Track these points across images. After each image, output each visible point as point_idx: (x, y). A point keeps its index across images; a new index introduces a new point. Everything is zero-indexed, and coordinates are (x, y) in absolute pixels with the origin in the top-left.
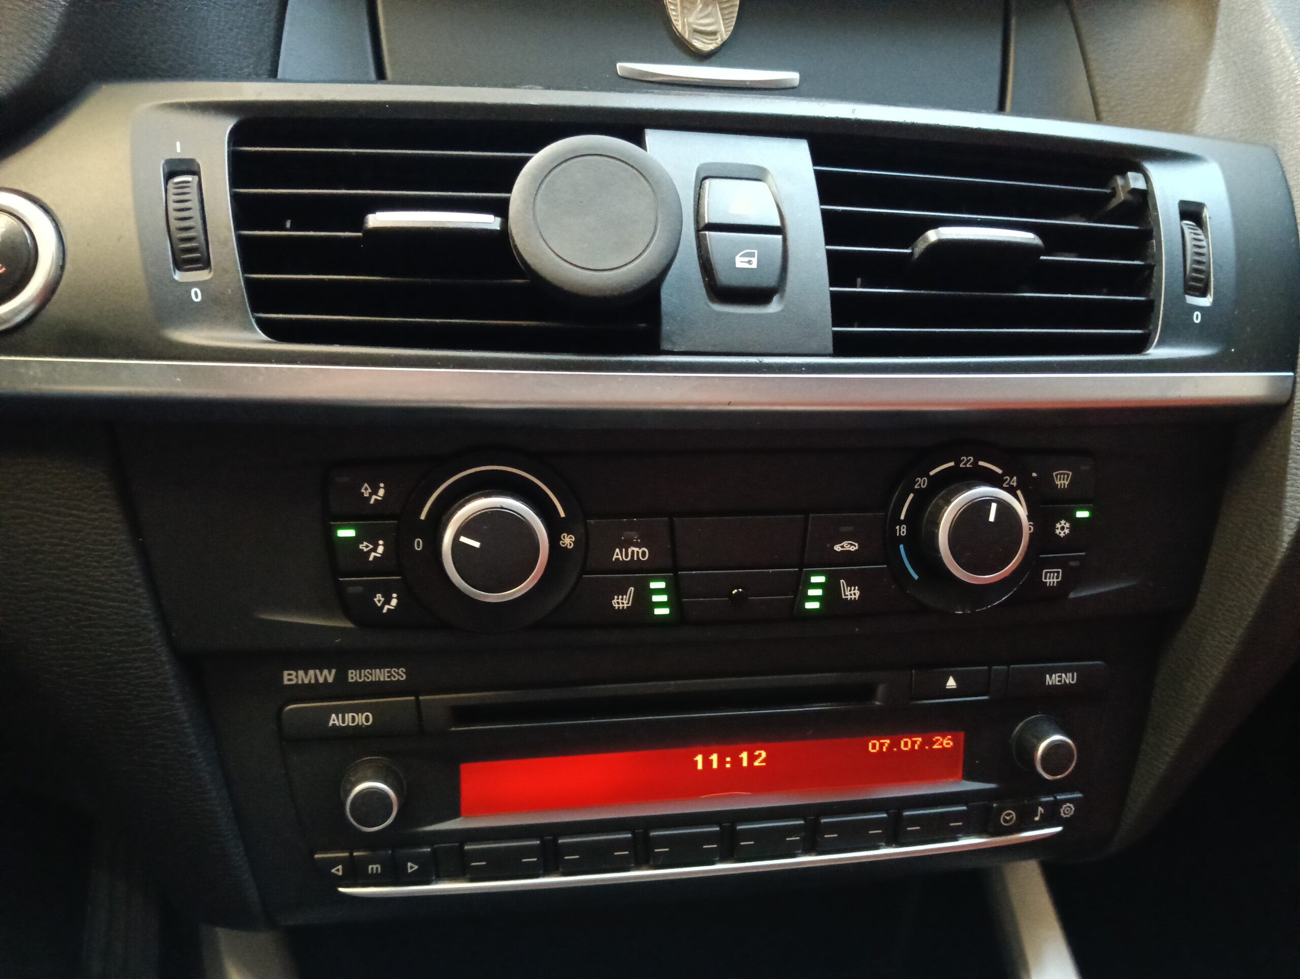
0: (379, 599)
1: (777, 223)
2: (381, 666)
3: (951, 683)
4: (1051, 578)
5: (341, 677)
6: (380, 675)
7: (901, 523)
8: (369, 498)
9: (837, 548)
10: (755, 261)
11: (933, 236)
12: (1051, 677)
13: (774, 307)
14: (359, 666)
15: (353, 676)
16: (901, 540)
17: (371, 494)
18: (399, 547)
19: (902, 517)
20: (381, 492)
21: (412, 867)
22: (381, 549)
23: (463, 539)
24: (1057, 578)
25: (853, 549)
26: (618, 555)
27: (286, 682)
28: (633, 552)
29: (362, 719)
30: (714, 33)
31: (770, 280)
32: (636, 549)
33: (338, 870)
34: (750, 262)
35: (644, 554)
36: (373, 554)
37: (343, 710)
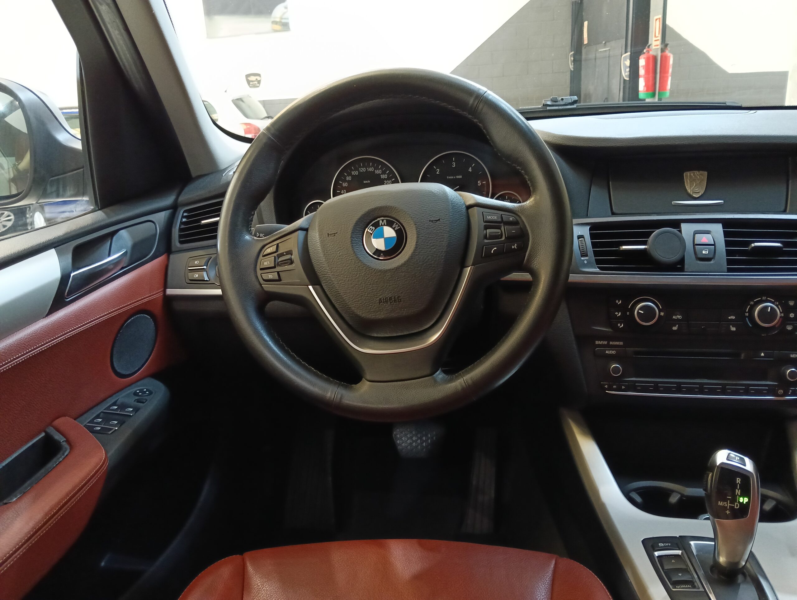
0: (619, 325)
1: (713, 243)
2: (617, 341)
3: (762, 354)
4: (789, 328)
5: (608, 343)
6: (617, 343)
7: (747, 312)
8: (618, 303)
9: (729, 318)
10: (707, 252)
11: (753, 245)
12: (792, 355)
13: (712, 262)
14: (613, 341)
15: (611, 343)
16: (747, 317)
17: (618, 302)
18: (624, 314)
19: (747, 311)
20: (620, 302)
21: (623, 387)
22: (620, 314)
23: (639, 311)
24: (791, 328)
25: (733, 318)
26: (674, 317)
27: (596, 343)
28: (678, 317)
29: (613, 352)
30: (699, 192)
31: (711, 256)
32: (678, 316)
33: (606, 386)
34: (706, 252)
35: (680, 317)
36: (618, 315)
37: (609, 350)
